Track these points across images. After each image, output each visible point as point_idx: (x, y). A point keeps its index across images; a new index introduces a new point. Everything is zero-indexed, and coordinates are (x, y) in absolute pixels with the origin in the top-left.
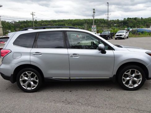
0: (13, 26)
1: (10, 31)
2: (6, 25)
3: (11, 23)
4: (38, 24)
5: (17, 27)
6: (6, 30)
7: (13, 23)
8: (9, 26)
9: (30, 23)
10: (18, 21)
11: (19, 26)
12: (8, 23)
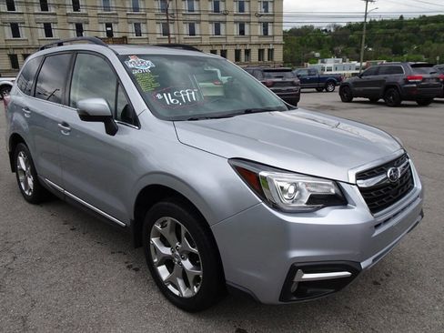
0: (328, 39)
1: (317, 54)
2: (311, 37)
3: (326, 30)
4: (405, 29)
5: (338, 41)
6: (309, 52)
7: (332, 30)
8: (319, 41)
9: (382, 28)
10: (345, 25)
11: (344, 39)
12: (319, 30)
